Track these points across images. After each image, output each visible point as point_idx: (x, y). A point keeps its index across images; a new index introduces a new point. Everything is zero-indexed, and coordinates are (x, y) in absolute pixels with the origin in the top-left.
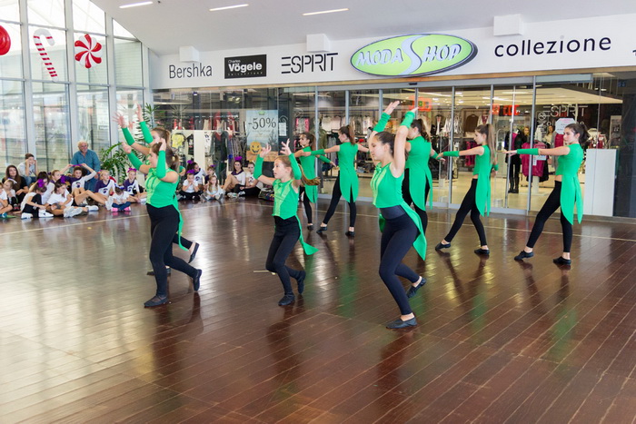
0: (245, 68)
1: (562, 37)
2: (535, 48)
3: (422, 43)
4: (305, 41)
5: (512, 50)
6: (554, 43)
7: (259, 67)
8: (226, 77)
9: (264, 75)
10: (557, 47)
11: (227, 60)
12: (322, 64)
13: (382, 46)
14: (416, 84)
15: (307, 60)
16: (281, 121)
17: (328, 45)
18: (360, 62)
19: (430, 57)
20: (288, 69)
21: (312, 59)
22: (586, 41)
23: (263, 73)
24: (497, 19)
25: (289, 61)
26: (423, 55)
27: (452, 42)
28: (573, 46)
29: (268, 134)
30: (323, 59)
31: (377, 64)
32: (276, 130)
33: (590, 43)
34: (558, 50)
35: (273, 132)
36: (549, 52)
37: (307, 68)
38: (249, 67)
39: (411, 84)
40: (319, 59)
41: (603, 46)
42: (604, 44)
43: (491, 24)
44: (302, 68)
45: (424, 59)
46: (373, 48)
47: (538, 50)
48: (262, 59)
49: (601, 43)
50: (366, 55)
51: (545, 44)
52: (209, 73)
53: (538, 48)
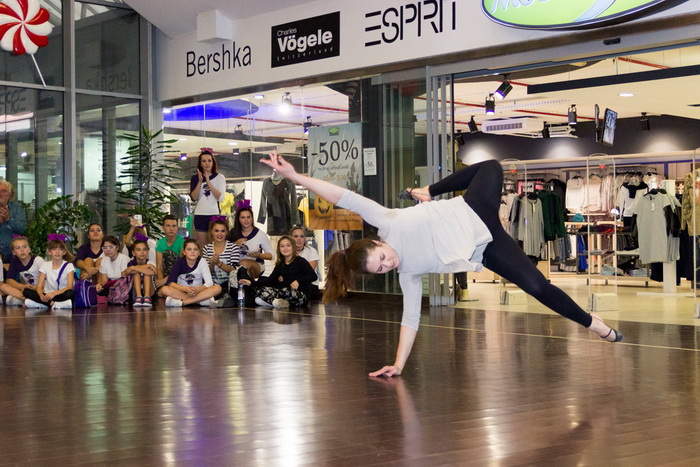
0: (304, 43)
7: (326, 37)
9: (336, 53)
11: (275, 30)
12: (436, 19)
15: (409, 13)
16: (366, 144)
21: (417, 11)
29: (345, 172)
30: (438, 6)
32: (358, 163)
35: (353, 169)
37: (410, 29)
38: (310, 41)
40: (431, 8)
44: (400, 32)
52: (246, 59)
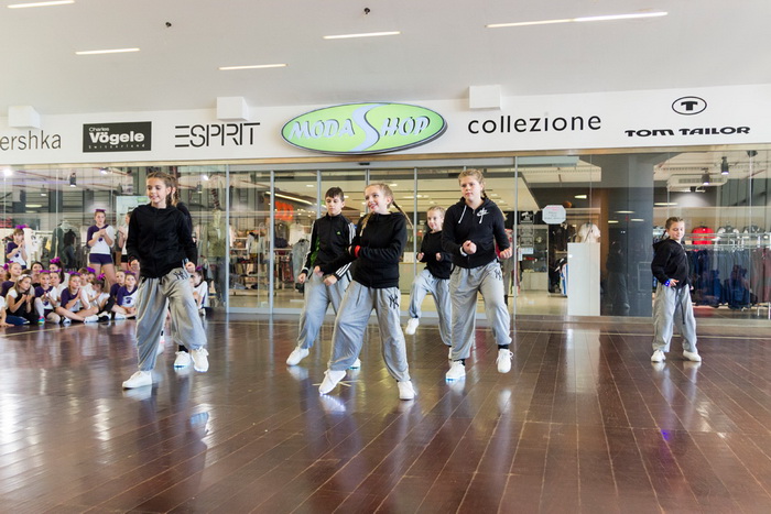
0: (116, 139)
1: (547, 114)
2: (516, 125)
3: (379, 114)
4: (213, 106)
5: (489, 127)
6: (538, 120)
8: (84, 151)
10: (541, 125)
13: (326, 115)
14: (368, 164)
15: (214, 130)
17: (247, 112)
18: (295, 134)
19: (391, 131)
20: (185, 141)
21: (221, 130)
22: (573, 119)
23: (146, 145)
24: (473, 90)
25: (187, 131)
26: (381, 127)
27: (418, 115)
28: (560, 124)
30: (239, 129)
31: (319, 137)
33: (577, 122)
34: (543, 128)
36: (532, 130)
37: (215, 141)
39: (362, 164)
40: (233, 130)
41: (593, 125)
42: (594, 123)
43: (465, 95)
44: (206, 141)
45: (382, 133)
46: (313, 118)
47: (519, 128)
48: (145, 128)
49: (590, 122)
50: (304, 126)
51: (527, 121)
52: (56, 144)
53: (519, 125)
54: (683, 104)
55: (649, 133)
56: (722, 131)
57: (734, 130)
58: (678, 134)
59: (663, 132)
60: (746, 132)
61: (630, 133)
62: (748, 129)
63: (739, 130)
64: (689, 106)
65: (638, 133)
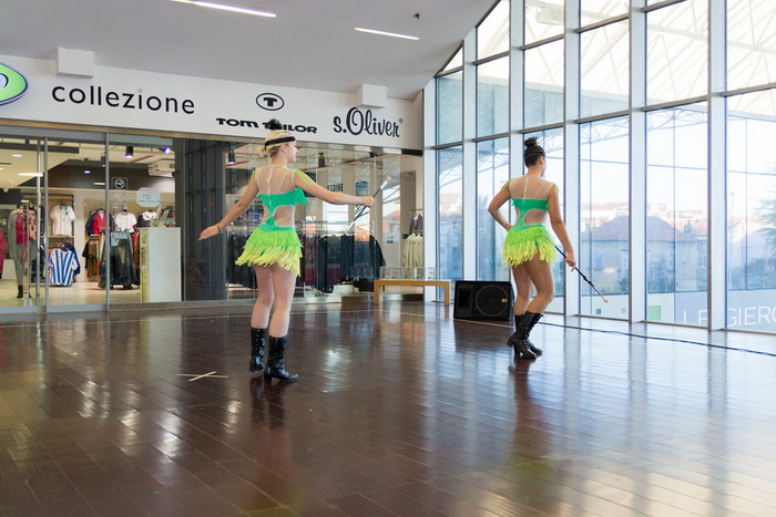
1: (140, 90)
2: (107, 98)
5: (78, 96)
6: (131, 96)
10: (135, 102)
22: (168, 100)
24: (62, 52)
28: (154, 104)
33: (172, 103)
34: (137, 106)
36: (126, 106)
41: (187, 109)
42: (188, 106)
47: (111, 102)
49: (184, 106)
51: (120, 96)
53: (111, 99)
54: (265, 99)
55: (237, 123)
56: (296, 128)
57: (305, 129)
58: (262, 127)
59: (249, 124)
60: (314, 132)
61: (221, 121)
62: (315, 129)
63: (309, 129)
64: (271, 102)
65: (228, 122)
